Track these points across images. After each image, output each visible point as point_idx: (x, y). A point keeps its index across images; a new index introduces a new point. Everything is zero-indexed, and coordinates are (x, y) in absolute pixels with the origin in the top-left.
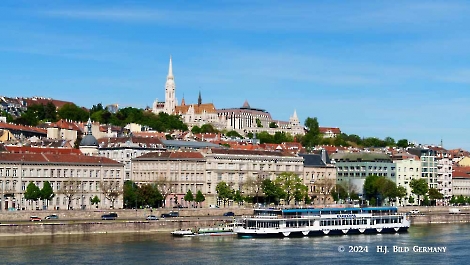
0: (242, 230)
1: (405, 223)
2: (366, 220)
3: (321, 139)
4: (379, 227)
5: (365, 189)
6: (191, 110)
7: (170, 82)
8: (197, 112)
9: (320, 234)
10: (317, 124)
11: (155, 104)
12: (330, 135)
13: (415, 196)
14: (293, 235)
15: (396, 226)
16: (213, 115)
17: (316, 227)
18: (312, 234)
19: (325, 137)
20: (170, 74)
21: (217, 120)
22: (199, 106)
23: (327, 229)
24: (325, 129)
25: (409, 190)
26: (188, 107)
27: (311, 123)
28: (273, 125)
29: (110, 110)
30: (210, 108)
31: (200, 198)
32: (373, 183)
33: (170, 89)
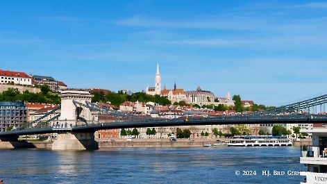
0: (230, 144)
1: (290, 143)
2: (275, 141)
3: (243, 108)
4: (280, 144)
5: (273, 132)
6: (171, 92)
7: (158, 77)
8: (174, 94)
9: (258, 145)
10: (240, 99)
11: (147, 89)
12: (247, 105)
13: (295, 135)
14: (248, 146)
15: (287, 144)
16: (183, 95)
17: (256, 143)
18: (255, 145)
19: (245, 106)
20: (158, 73)
21: (185, 98)
22: (175, 91)
23: (260, 144)
24: (245, 102)
25: (293, 132)
26: (169, 91)
27: (236, 99)
28: (216, 100)
29: (128, 93)
30: (181, 91)
31: (207, 134)
32: (277, 129)
33: (158, 81)
